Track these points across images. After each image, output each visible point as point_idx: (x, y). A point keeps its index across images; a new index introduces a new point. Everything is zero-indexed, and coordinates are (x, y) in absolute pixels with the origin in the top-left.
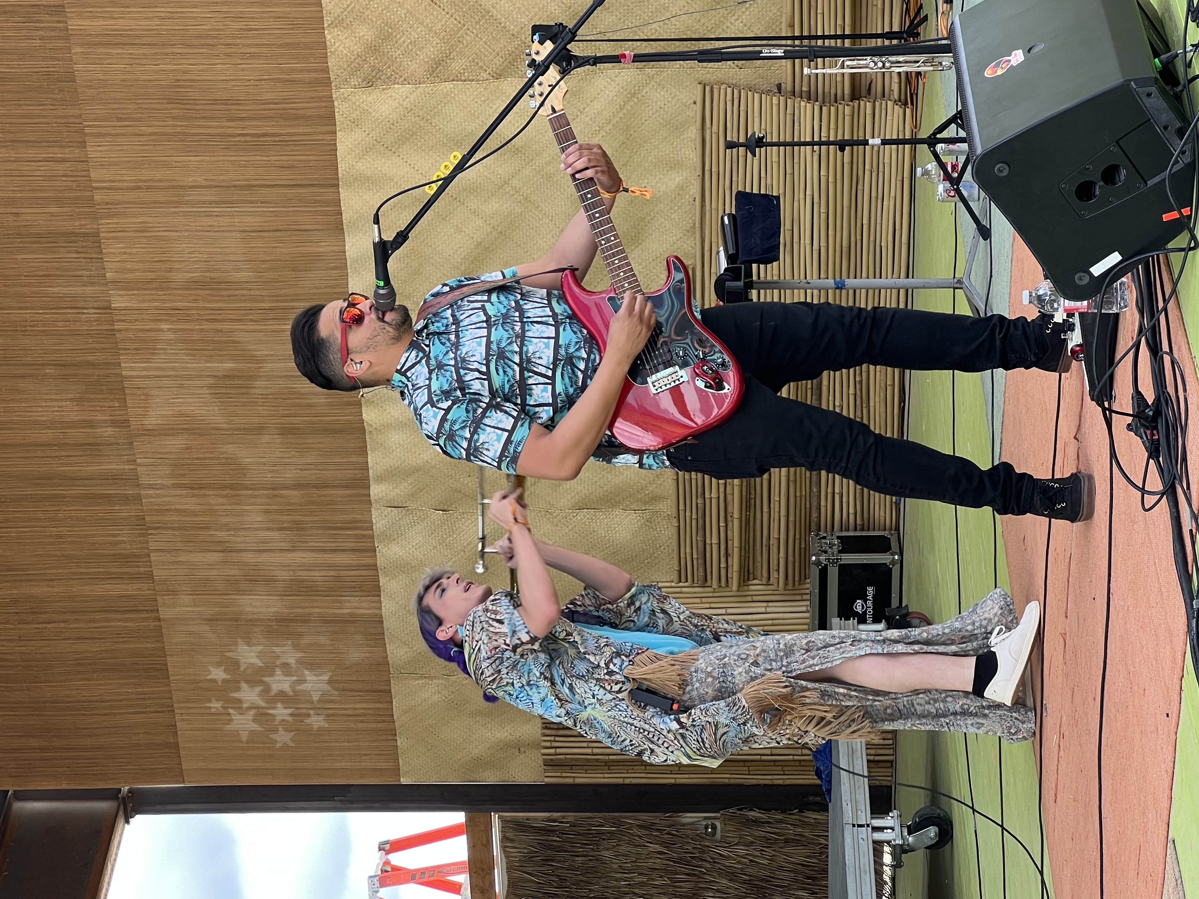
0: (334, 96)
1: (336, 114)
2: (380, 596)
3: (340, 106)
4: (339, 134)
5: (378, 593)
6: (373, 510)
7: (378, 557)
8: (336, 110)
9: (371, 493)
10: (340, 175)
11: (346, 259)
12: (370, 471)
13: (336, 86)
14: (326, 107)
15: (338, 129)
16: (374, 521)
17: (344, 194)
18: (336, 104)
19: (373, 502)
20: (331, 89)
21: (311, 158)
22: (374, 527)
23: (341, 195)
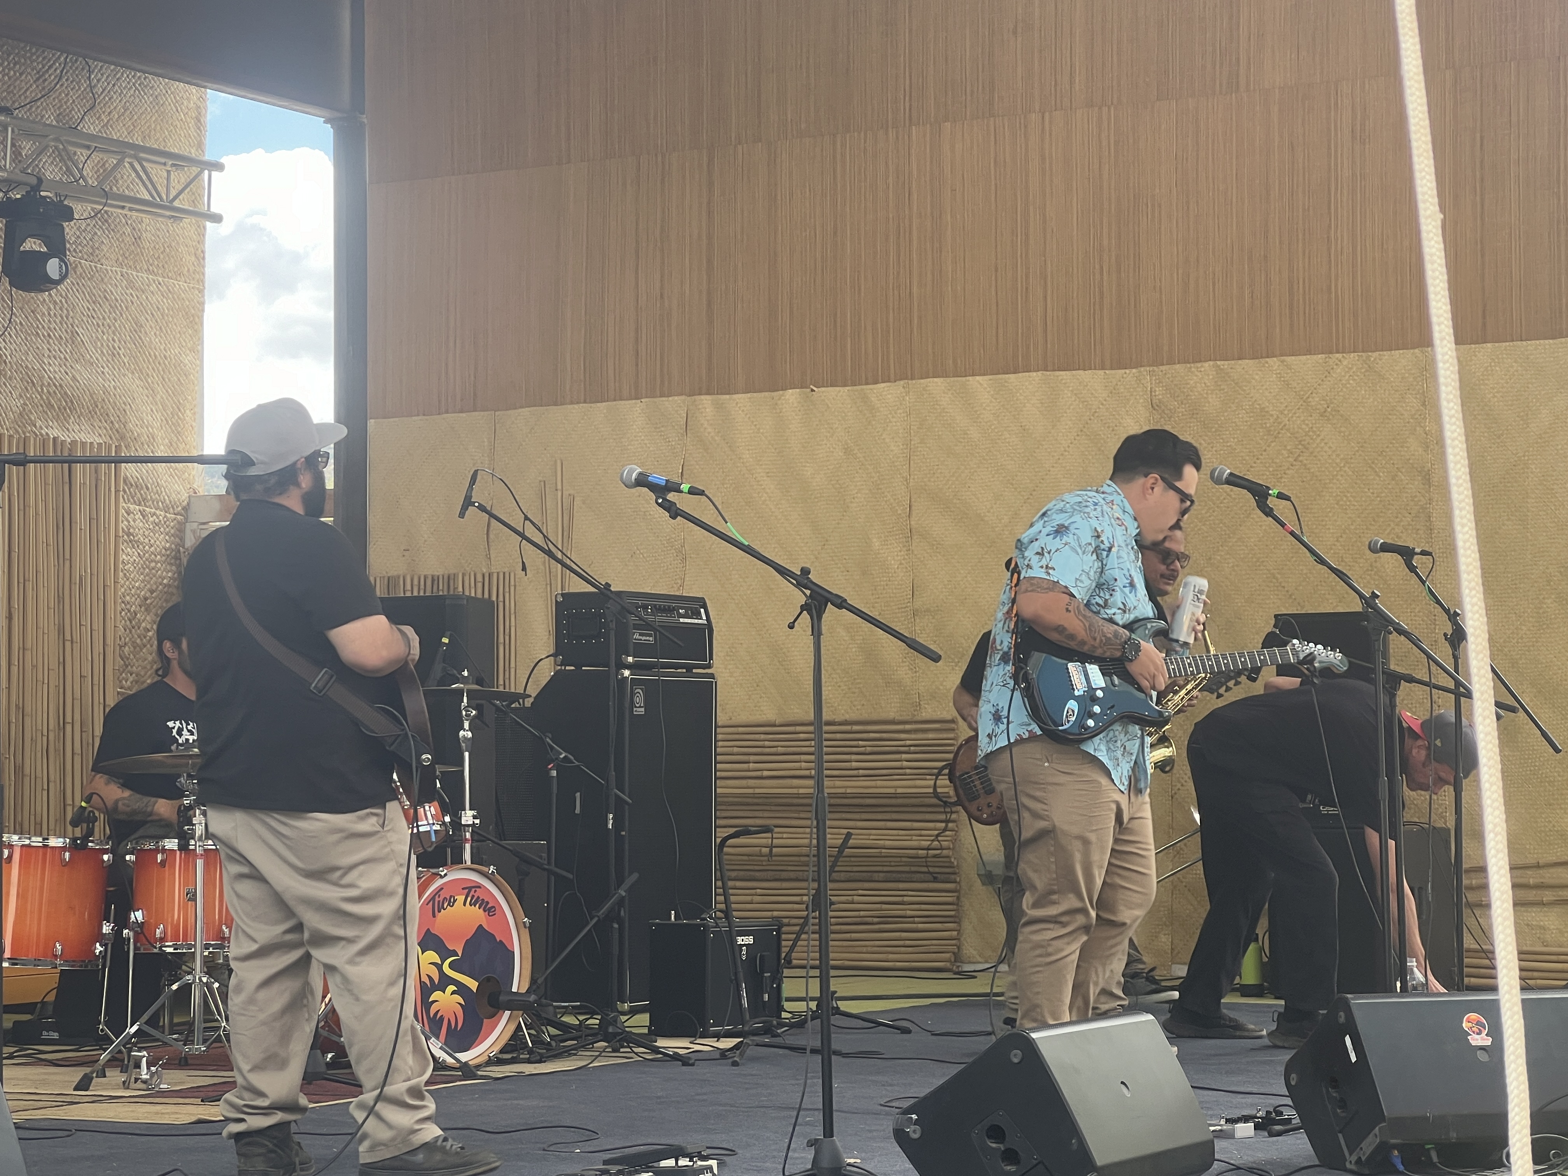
0: (1142, 369)
1: (1123, 371)
2: (585, 402)
3: (1131, 375)
4: (1101, 372)
5: (588, 400)
6: (683, 397)
7: (630, 402)
8: (1127, 371)
9: (703, 397)
10: (1057, 373)
11: (966, 376)
12: (728, 396)
13: (1154, 371)
14: (1131, 360)
15: (1107, 372)
16: (670, 398)
17: (1036, 376)
18: (1134, 370)
19: (693, 397)
20: (1150, 366)
21: (1076, 341)
22: (664, 399)
23: (1035, 374)
